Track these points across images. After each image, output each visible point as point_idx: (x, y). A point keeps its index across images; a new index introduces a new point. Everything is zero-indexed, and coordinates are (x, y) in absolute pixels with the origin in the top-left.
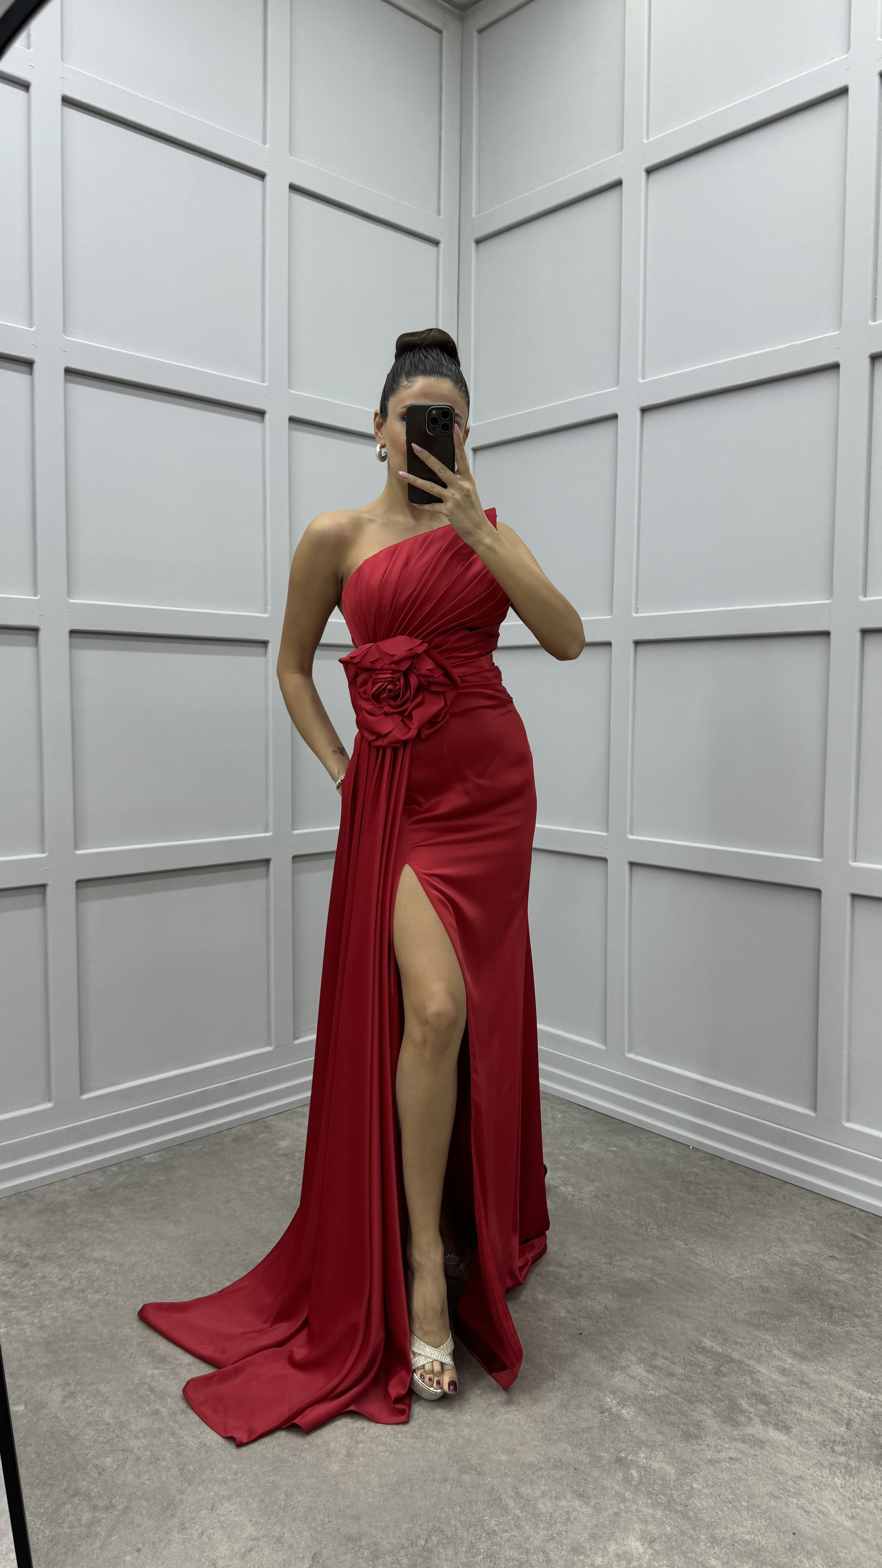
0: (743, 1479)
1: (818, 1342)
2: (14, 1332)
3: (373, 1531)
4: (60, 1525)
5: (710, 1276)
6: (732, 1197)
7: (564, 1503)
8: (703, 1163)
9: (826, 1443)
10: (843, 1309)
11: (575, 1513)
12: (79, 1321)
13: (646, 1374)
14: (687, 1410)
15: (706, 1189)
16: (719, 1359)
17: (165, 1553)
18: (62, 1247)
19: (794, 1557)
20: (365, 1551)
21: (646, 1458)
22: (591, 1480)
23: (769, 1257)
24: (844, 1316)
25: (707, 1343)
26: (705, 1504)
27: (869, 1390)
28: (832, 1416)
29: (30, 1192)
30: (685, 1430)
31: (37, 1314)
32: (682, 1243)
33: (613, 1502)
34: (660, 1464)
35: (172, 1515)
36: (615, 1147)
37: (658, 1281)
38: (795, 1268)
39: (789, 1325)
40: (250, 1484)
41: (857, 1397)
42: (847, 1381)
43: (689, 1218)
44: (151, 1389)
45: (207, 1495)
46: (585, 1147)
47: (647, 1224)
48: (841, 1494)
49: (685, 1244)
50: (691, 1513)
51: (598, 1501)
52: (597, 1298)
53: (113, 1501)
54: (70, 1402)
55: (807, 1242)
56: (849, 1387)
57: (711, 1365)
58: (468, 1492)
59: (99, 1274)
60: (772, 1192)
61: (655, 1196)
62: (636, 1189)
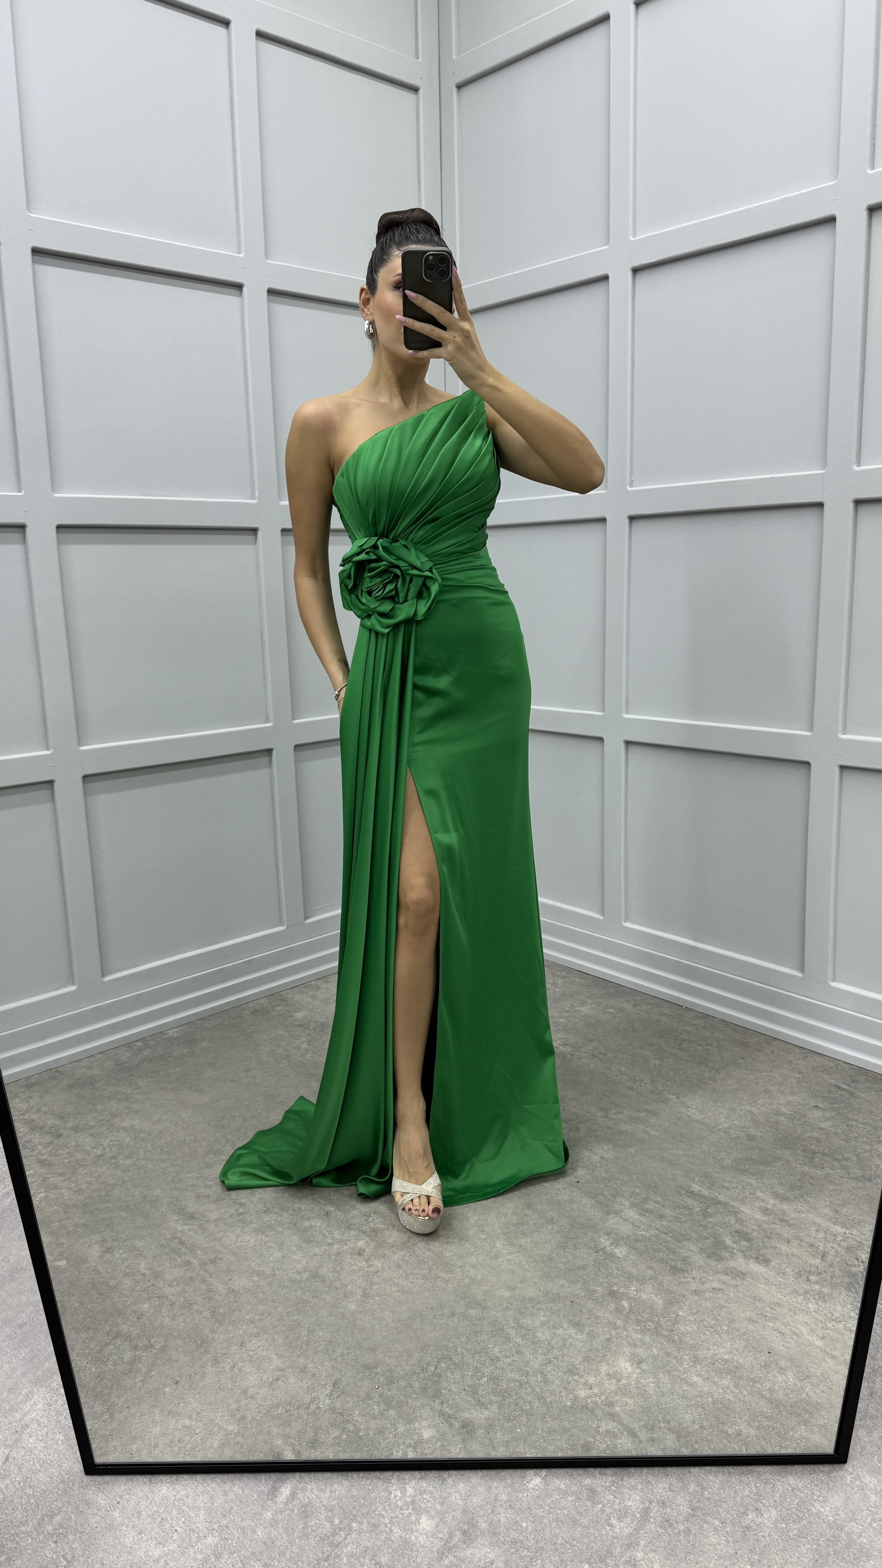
0: (724, 1307)
1: (799, 1184)
2: (52, 1196)
3: (388, 1361)
4: (104, 1363)
5: (700, 1127)
6: (723, 1053)
7: (560, 1331)
8: (695, 1022)
9: (802, 1273)
10: (824, 1154)
11: (570, 1340)
12: (113, 1185)
13: (638, 1217)
14: (675, 1248)
15: (698, 1046)
16: (706, 1201)
17: (201, 1384)
18: (93, 1118)
19: (768, 1373)
20: (381, 1377)
21: (636, 1291)
22: (585, 1311)
23: (756, 1108)
24: (825, 1161)
25: (696, 1188)
26: (689, 1329)
27: (844, 1226)
28: (809, 1249)
29: (60, 1069)
30: (672, 1265)
31: (73, 1179)
32: (674, 1097)
33: (606, 1329)
34: (650, 1296)
35: (206, 1352)
36: (613, 1009)
37: (652, 1133)
38: (781, 1118)
39: (772, 1170)
40: (275, 1323)
41: (832, 1232)
42: (824, 1218)
43: (681, 1073)
44: (182, 1243)
45: (237, 1333)
46: (584, 1010)
47: (642, 1079)
48: (814, 1317)
49: (677, 1097)
50: (676, 1338)
51: (591, 1329)
52: (593, 1150)
53: (152, 1341)
54: (108, 1256)
55: (792, 1093)
56: (826, 1224)
57: (698, 1207)
58: (475, 1325)
59: (129, 1141)
60: (761, 1047)
61: (649, 1054)
62: (631, 1047)
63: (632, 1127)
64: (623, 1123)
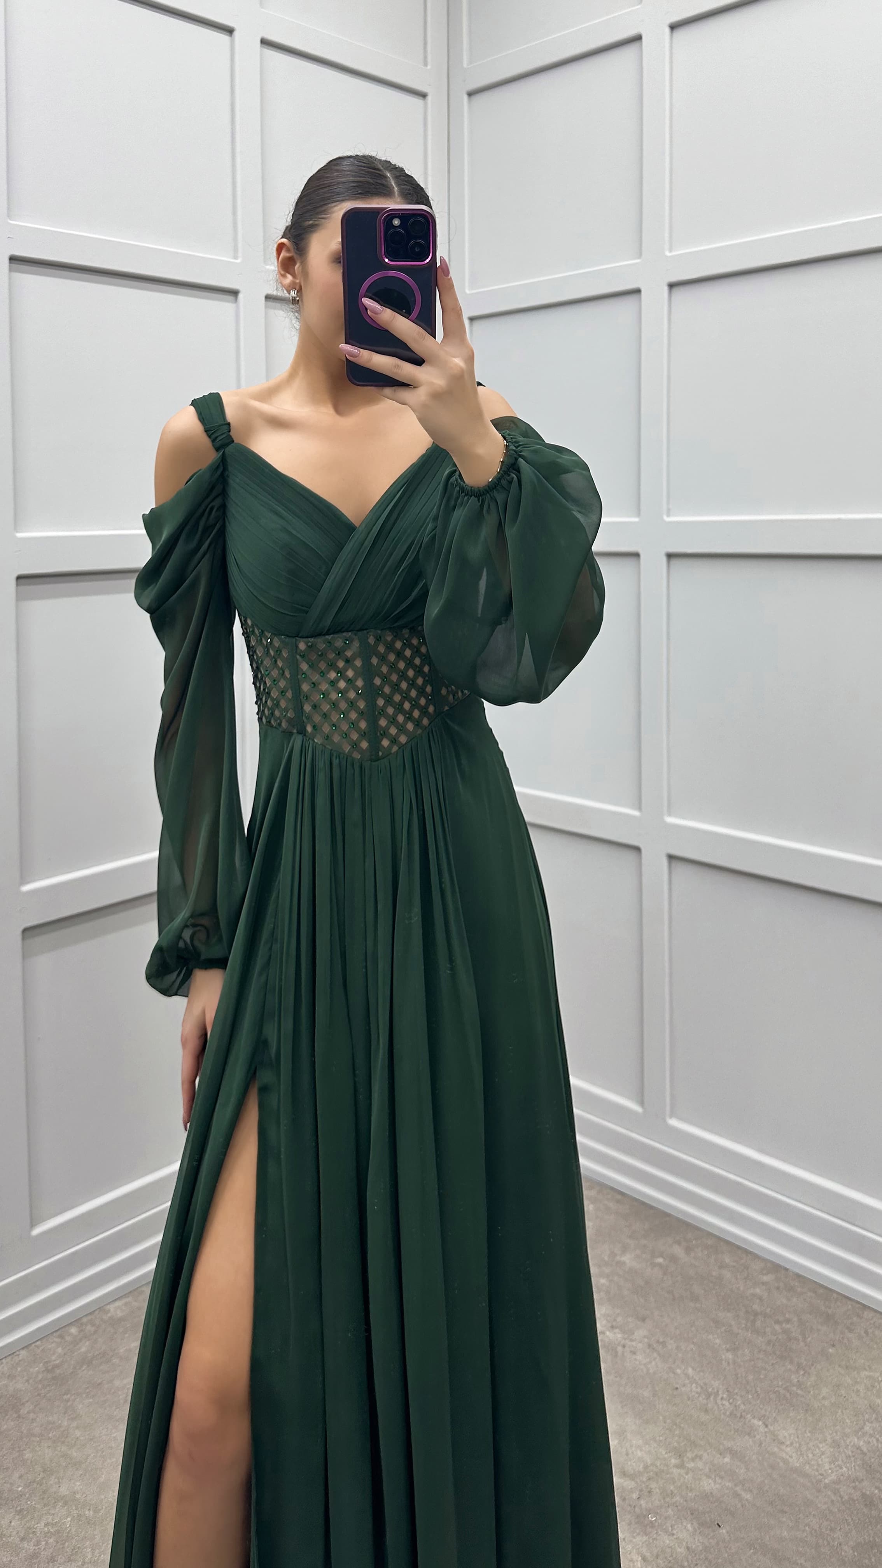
6: (807, 1336)
8: (765, 1278)
15: (775, 1323)
23: (864, 1441)
32: (760, 1423)
36: (662, 1257)
37: (743, 1494)
43: (762, 1377)
46: (628, 1260)
47: (716, 1391)
49: (764, 1423)
52: (675, 1532)
59: (70, 1525)
60: (851, 1324)
61: (717, 1341)
62: (693, 1329)
63: (717, 1486)
64: (705, 1477)
